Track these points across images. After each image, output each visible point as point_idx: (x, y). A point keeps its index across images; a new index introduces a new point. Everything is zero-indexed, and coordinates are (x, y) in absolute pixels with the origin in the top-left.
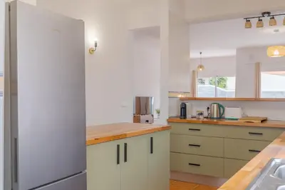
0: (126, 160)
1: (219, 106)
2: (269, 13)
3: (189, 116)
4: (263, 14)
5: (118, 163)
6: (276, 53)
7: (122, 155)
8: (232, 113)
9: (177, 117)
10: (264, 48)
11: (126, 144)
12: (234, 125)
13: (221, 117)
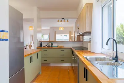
0: (32, 62)
1: (51, 43)
2: (63, 18)
3: (43, 46)
4: (62, 18)
5: (30, 63)
6: (61, 29)
7: (31, 60)
8: (55, 45)
9: (39, 47)
10: (58, 28)
11: (32, 56)
12: (57, 48)
13: (52, 46)
